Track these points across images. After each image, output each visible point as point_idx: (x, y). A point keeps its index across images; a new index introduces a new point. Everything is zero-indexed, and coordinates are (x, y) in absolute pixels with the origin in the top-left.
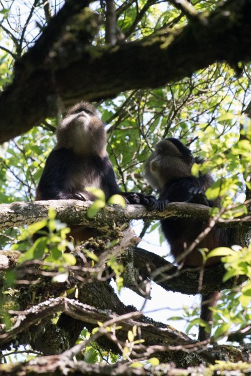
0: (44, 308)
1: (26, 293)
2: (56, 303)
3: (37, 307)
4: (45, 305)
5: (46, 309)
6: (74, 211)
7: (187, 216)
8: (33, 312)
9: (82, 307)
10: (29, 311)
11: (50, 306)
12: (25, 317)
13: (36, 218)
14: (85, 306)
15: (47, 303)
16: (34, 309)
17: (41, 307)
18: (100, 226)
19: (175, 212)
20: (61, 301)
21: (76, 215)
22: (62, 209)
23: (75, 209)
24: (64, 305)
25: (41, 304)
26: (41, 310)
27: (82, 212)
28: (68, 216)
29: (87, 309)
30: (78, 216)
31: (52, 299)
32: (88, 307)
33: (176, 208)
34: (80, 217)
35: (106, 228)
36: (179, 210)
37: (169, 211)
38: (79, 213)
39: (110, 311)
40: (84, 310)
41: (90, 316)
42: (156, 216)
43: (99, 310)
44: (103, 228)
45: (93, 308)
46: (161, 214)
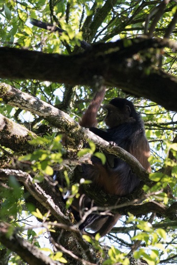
0: (13, 174)
2: (22, 175)
3: (10, 171)
4: (15, 173)
6: (61, 120)
7: (123, 160)
8: (6, 173)
9: (35, 186)
10: (4, 170)
11: (18, 175)
13: (37, 111)
14: (38, 186)
15: (17, 172)
16: (7, 171)
17: (12, 172)
18: (70, 137)
19: (117, 153)
20: (25, 176)
21: (60, 122)
22: (55, 115)
23: (62, 118)
24: (26, 179)
25: (13, 171)
26: (11, 174)
27: (65, 123)
28: (55, 121)
29: (38, 189)
31: (21, 172)
32: (39, 188)
33: (119, 151)
34: (62, 125)
35: (73, 140)
36: (121, 153)
37: (115, 151)
38: (63, 122)
39: (51, 197)
40: (36, 188)
41: (37, 193)
42: (105, 149)
43: (44, 194)
44: (71, 139)
45: (41, 191)
46: (108, 150)
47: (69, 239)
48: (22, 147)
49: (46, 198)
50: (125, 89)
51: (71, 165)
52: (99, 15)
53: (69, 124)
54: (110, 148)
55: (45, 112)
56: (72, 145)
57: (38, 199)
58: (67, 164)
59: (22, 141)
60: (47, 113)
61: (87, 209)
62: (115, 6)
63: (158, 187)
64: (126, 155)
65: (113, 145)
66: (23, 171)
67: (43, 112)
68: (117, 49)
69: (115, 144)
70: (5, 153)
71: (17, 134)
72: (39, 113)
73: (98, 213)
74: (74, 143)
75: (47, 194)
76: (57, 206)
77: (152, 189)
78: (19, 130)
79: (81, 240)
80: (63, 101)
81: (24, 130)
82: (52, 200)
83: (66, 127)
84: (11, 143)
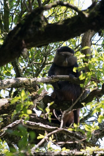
0: (14, 125)
1: (5, 118)
2: (19, 122)
3: (11, 124)
4: (15, 123)
5: (15, 125)
6: (19, 82)
7: (63, 80)
8: (10, 126)
9: (29, 123)
10: (8, 126)
11: (17, 123)
12: (7, 129)
13: (4, 86)
14: (30, 122)
15: (15, 122)
16: (10, 125)
17: (13, 124)
18: (29, 88)
19: (58, 79)
20: (21, 121)
21: (20, 84)
22: (15, 82)
23: (19, 81)
24: (22, 123)
25: (13, 123)
26: (13, 126)
27: (22, 83)
28: (17, 85)
29: (31, 123)
30: (21, 84)
31: (17, 121)
32: (32, 122)
33: (58, 78)
34: (22, 85)
35: (32, 88)
36: (59, 78)
37: (56, 79)
38: (21, 83)
39: (40, 123)
40: (30, 124)
41: (32, 126)
42: (51, 82)
43: (36, 123)
44: (31, 88)
45: (34, 123)
46: (53, 81)
47: (64, 138)
48: (10, 109)
49: (39, 125)
50: (38, 45)
51: (39, 101)
52: (5, 20)
53: (25, 82)
54: (52, 79)
55: (9, 84)
56: (33, 90)
57: (35, 128)
58: (37, 102)
59: (8, 106)
60: (10, 84)
61: (60, 115)
62: (10, 11)
63: (87, 81)
64: (63, 77)
65: (53, 77)
66: (18, 120)
67: (8, 85)
68: (20, 29)
69: (54, 76)
70: (3, 117)
71: (3, 105)
72: (6, 87)
73: (67, 114)
74: (33, 89)
75: (38, 123)
76: (46, 125)
77: (85, 84)
78: (3, 102)
79: (69, 133)
80: (16, 73)
81: (5, 100)
82: (42, 124)
83: (24, 84)
84: (3, 111)
